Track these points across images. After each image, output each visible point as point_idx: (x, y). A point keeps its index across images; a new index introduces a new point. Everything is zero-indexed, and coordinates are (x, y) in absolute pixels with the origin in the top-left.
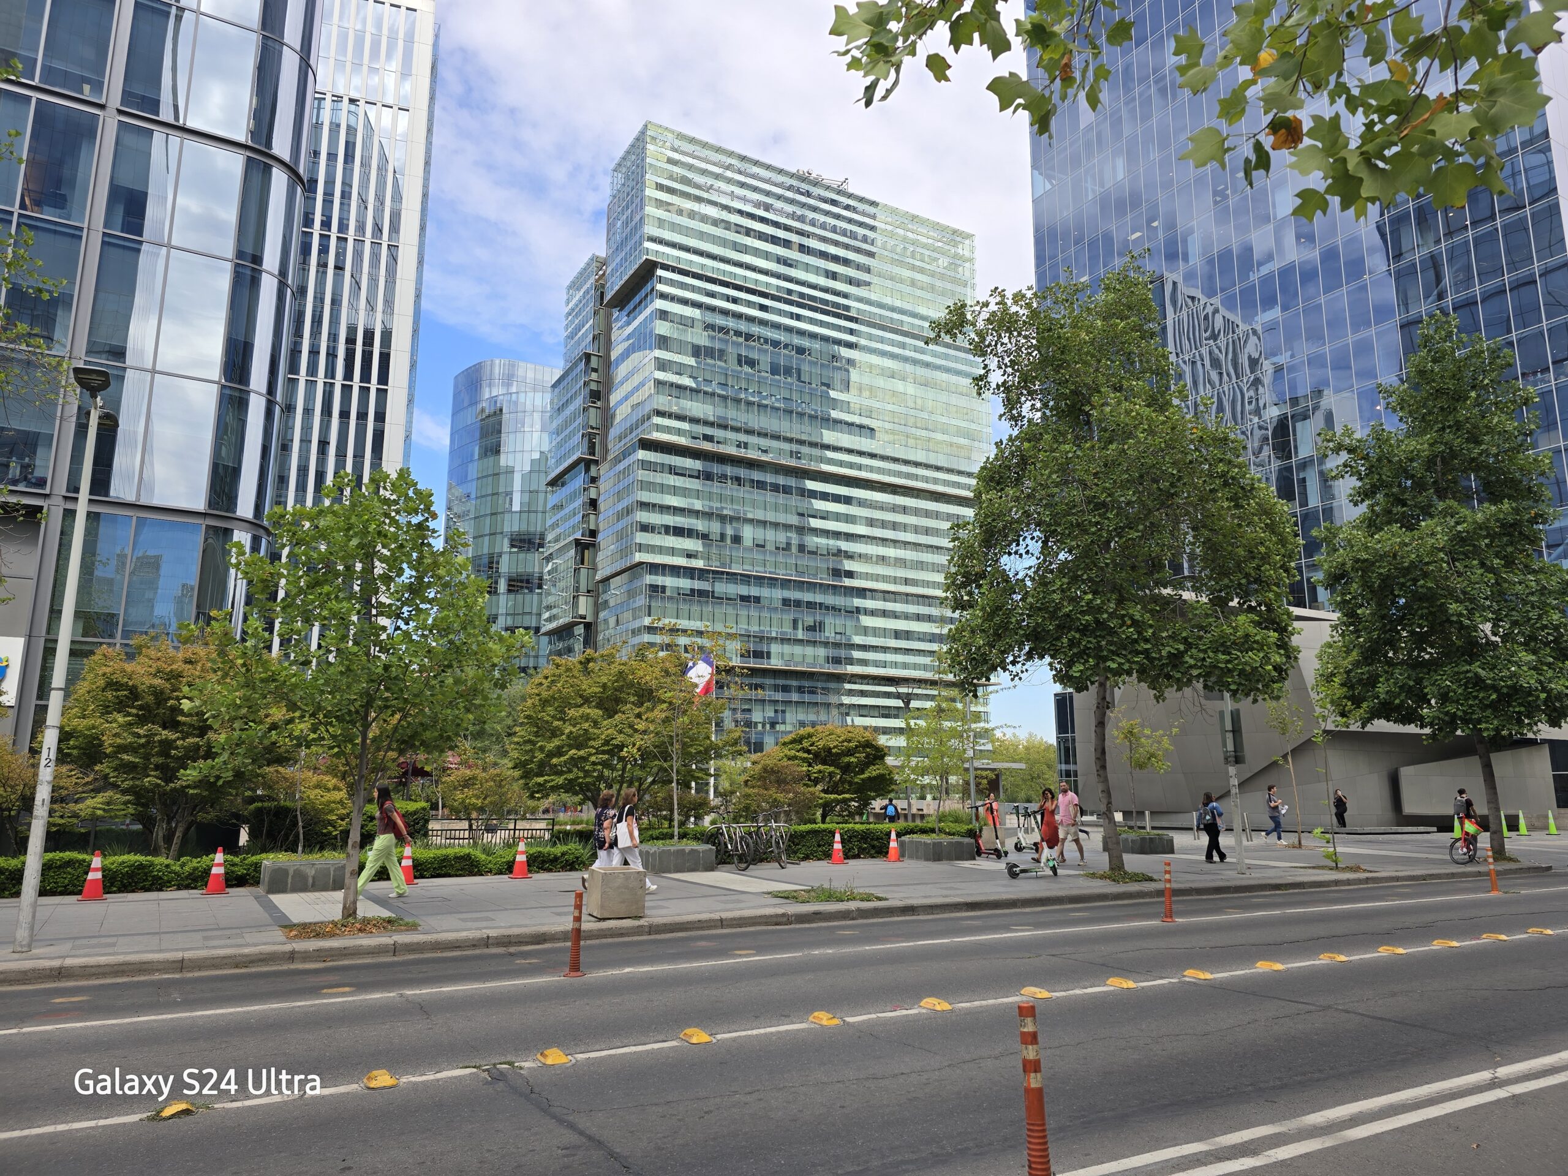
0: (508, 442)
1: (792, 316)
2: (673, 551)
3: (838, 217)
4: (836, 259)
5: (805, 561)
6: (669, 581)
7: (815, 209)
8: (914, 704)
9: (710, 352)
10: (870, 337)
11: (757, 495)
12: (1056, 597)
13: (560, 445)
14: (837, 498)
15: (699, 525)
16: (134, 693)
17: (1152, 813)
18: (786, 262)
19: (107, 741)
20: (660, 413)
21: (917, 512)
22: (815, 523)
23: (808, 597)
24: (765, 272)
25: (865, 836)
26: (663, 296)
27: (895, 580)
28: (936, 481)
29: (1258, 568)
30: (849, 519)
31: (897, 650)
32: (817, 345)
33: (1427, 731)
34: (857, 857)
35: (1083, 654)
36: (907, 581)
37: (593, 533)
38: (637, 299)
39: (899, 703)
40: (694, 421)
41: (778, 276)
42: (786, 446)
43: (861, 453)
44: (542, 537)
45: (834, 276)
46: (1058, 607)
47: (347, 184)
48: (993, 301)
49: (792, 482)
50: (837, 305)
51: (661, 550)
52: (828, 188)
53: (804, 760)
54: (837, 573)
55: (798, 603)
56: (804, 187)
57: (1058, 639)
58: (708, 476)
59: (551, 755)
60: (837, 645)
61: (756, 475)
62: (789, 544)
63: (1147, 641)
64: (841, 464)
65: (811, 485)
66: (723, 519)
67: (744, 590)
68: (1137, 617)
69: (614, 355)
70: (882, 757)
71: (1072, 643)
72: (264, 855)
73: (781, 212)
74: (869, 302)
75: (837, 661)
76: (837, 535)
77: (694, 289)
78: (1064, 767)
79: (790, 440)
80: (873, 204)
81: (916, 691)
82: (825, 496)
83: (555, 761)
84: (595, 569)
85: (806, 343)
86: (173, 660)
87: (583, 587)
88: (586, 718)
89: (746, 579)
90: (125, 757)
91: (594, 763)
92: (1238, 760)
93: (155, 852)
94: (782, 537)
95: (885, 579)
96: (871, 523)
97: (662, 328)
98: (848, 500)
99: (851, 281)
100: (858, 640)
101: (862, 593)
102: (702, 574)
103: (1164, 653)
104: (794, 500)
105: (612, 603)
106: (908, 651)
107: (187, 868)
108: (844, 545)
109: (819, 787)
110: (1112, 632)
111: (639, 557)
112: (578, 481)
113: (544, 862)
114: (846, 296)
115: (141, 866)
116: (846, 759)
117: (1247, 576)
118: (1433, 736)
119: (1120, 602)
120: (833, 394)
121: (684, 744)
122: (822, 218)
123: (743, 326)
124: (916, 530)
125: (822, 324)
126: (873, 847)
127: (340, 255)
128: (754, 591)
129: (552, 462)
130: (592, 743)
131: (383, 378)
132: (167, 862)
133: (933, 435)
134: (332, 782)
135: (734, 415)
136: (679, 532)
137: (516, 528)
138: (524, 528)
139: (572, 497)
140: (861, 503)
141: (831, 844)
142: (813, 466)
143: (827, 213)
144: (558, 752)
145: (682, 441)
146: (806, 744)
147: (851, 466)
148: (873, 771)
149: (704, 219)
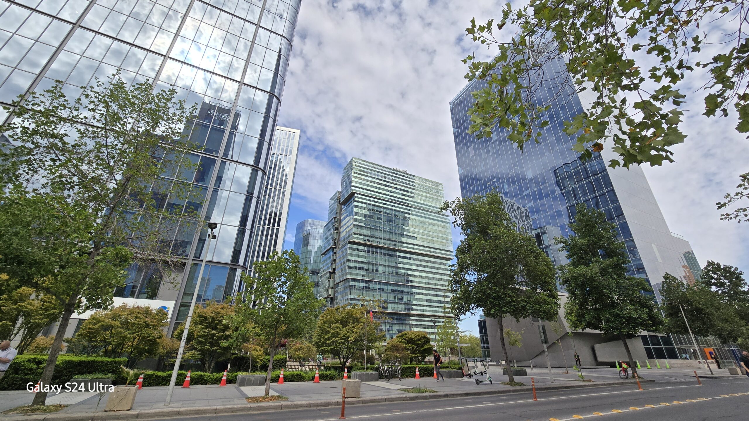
0: (311, 243)
1: (392, 206)
2: (358, 275)
3: (404, 179)
4: (404, 191)
5: (398, 278)
6: (356, 284)
7: (398, 178)
8: (437, 324)
9: (369, 216)
10: (415, 211)
11: (383, 257)
12: (485, 288)
13: (326, 243)
14: (407, 258)
15: (366, 266)
16: (206, 318)
17: (516, 361)
18: (391, 192)
19: (196, 333)
20: (355, 234)
21: (431, 262)
22: (400, 265)
23: (399, 288)
24: (385, 194)
25: (426, 369)
26: (356, 201)
27: (425, 283)
28: (436, 253)
29: (545, 278)
30: (411, 264)
31: (427, 306)
32: (400, 214)
33: (603, 332)
34: (423, 376)
35: (495, 306)
36: (429, 284)
37: (334, 269)
38: (349, 202)
39: (432, 324)
40: (364, 235)
41: (388, 195)
42: (391, 243)
43: (413, 244)
44: (319, 270)
45: (404, 195)
46: (485, 291)
47: (274, 175)
48: (456, 201)
49: (393, 253)
50: (405, 203)
51: (354, 274)
52: (402, 172)
53: (404, 342)
54: (408, 281)
55: (396, 291)
56: (395, 172)
57: (486, 301)
58: (368, 252)
59: (326, 340)
60: (408, 304)
61: (383, 251)
62: (393, 272)
63: (514, 302)
64: (408, 247)
65: (398, 254)
66: (373, 264)
67: (379, 287)
68: (510, 294)
69: (342, 217)
70: (429, 342)
71: (491, 303)
72: (238, 373)
73: (389, 179)
74: (414, 202)
75: (408, 309)
76: (407, 269)
77: (365, 199)
78: (483, 345)
79: (393, 241)
80: (414, 176)
81: (437, 320)
82: (403, 257)
83: (327, 342)
84: (334, 280)
85: (397, 213)
86: (218, 308)
87: (331, 286)
88: (337, 327)
89: (380, 283)
90: (200, 339)
91: (340, 343)
92: (546, 342)
93: (205, 371)
94: (390, 270)
95: (422, 283)
96: (417, 265)
97: (356, 210)
98: (410, 258)
99: (409, 196)
100: (414, 302)
101: (415, 287)
102: (366, 281)
103: (520, 306)
104: (394, 258)
105: (339, 291)
106: (430, 306)
107: (215, 377)
108: (409, 272)
109: (409, 352)
110: (503, 299)
111: (348, 277)
112: (331, 253)
113: (323, 377)
114: (407, 200)
115: (202, 376)
116: (418, 342)
117: (542, 281)
118: (605, 334)
119: (504, 289)
120: (404, 227)
121: (368, 336)
122: (400, 180)
123: (379, 209)
124: (431, 267)
125: (401, 208)
126: (429, 373)
127: (270, 193)
128: (382, 287)
129: (323, 248)
130: (339, 336)
131: (278, 225)
132: (209, 374)
133: (434, 239)
134: (259, 348)
135: (376, 233)
136: (360, 268)
137: (311, 268)
138: (314, 268)
139: (328, 259)
140: (414, 259)
141: (415, 372)
142: (399, 248)
143: (402, 179)
144: (329, 339)
145: (361, 241)
146: (405, 337)
147: (411, 248)
148: (426, 346)
149: (368, 181)
